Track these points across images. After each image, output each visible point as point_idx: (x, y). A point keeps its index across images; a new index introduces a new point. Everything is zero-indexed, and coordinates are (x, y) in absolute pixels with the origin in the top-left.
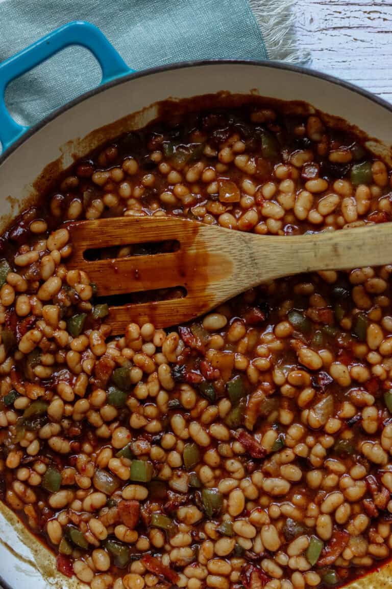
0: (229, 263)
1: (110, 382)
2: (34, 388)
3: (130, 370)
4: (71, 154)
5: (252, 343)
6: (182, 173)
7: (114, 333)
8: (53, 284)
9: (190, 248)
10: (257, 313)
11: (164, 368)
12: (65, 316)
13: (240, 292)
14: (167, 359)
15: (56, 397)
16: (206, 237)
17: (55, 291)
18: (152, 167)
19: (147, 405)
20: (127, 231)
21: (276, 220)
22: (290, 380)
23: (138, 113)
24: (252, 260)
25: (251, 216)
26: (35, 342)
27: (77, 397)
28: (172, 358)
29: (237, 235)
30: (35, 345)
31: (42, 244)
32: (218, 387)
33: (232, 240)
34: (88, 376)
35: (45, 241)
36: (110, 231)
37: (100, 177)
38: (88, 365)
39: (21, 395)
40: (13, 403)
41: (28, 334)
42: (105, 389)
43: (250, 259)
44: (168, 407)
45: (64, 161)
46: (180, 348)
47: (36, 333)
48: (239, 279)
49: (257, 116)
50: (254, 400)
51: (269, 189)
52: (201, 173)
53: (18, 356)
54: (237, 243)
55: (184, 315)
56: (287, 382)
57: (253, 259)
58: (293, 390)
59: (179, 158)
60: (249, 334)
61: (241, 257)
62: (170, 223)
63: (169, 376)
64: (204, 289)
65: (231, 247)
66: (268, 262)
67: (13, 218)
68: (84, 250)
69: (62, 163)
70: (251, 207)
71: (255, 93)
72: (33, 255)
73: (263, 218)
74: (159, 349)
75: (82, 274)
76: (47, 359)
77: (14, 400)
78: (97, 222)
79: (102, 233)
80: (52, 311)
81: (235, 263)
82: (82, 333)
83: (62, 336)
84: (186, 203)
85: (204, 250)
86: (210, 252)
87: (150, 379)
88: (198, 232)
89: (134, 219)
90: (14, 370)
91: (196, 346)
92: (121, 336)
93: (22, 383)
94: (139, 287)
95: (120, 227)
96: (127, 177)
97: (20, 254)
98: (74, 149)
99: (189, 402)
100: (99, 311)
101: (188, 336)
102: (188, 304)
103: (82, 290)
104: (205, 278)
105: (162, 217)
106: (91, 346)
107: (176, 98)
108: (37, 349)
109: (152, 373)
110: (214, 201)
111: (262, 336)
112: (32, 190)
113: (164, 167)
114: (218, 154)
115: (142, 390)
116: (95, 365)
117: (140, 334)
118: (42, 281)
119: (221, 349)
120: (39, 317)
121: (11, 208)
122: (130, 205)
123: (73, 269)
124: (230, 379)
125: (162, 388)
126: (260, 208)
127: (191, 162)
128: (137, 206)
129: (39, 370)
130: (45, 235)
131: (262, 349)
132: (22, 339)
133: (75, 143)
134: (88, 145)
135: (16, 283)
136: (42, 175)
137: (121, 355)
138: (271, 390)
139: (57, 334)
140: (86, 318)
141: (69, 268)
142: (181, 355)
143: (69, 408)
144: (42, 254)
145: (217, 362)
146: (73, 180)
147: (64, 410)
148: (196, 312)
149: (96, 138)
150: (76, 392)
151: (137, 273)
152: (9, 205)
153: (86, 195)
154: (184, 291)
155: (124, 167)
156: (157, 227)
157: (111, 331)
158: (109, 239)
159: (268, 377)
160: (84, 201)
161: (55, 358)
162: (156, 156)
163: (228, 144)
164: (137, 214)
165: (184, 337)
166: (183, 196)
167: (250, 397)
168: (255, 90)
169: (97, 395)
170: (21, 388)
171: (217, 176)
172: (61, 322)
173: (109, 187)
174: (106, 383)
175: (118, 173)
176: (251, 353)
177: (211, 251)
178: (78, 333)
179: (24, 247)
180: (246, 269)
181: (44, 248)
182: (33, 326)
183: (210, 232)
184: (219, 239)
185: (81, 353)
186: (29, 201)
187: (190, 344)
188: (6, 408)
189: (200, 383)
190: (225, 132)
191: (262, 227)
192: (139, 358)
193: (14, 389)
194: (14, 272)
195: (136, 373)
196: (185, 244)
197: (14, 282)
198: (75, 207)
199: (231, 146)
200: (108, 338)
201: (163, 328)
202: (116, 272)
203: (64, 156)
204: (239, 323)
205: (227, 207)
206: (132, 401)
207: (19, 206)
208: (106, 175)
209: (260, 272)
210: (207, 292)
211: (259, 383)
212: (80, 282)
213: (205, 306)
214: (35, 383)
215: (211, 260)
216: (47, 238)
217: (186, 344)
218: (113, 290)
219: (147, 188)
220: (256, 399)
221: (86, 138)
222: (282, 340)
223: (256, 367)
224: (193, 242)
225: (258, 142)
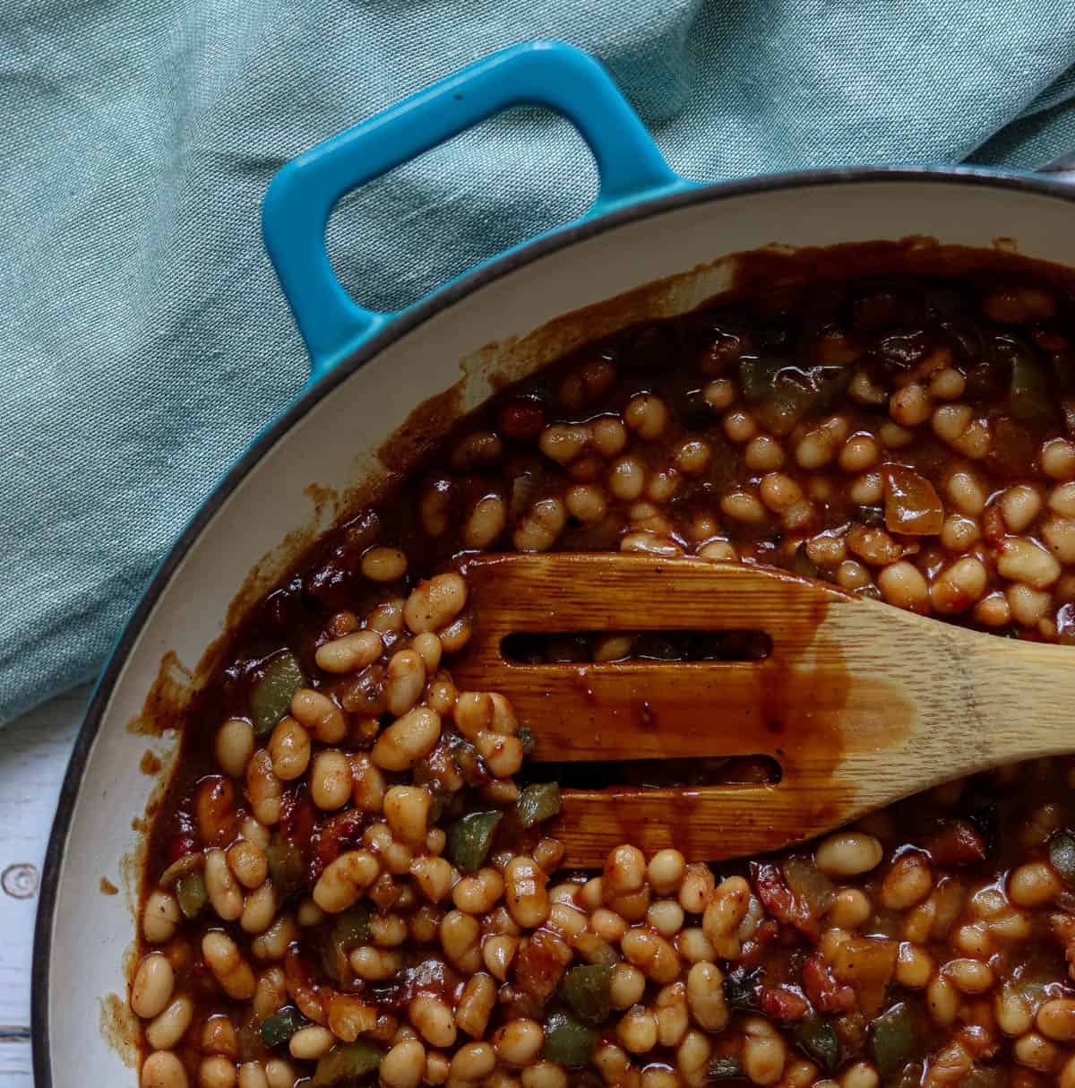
0: (901, 705)
1: (557, 1003)
2: (348, 1009)
3: (611, 973)
4: (486, 375)
5: (945, 917)
6: (787, 443)
7: (572, 864)
8: (417, 728)
9: (798, 658)
10: (967, 838)
11: (703, 973)
12: (444, 817)
13: (928, 786)
14: (715, 950)
15: (405, 1032)
16: (847, 631)
17: (422, 751)
18: (707, 422)
19: (650, 1069)
20: (630, 596)
21: (1037, 589)
22: (1043, 1024)
23: (681, 277)
24: (969, 705)
25: (968, 572)
26: (358, 887)
27: (464, 1038)
28: (730, 949)
29: (933, 634)
30: (359, 894)
31: (390, 611)
32: (848, 1033)
33: (917, 646)
34: (497, 983)
35: (399, 604)
36: (578, 589)
37: (560, 441)
38: (498, 952)
39: (310, 1022)
40: (288, 1041)
41: (342, 862)
42: (541, 1021)
43: (964, 702)
44: (707, 1075)
45: (465, 392)
46: (752, 920)
47: (365, 862)
48: (927, 752)
49: (1006, 305)
50: (941, 1071)
51: (1022, 503)
52: (837, 447)
53: (308, 916)
54: (931, 657)
55: (769, 834)
56: (1033, 1028)
57: (971, 702)
58: (1050, 1051)
59: (782, 402)
60: (939, 890)
61: (939, 694)
62: (749, 586)
63: (716, 997)
64: (828, 771)
65: (912, 665)
66: (1013, 713)
67: (316, 537)
68: (506, 634)
69: (460, 398)
70: (969, 550)
71: (1006, 248)
72: (366, 644)
73: (1000, 582)
74: (693, 920)
75: (498, 700)
76: (388, 930)
77: (292, 1033)
78: (546, 562)
79: (558, 594)
80: (410, 801)
81: (923, 709)
82: (488, 863)
83: (433, 872)
84: (792, 525)
85: (837, 666)
86: (853, 674)
87: (664, 998)
88: (825, 617)
89: (651, 565)
90: (295, 951)
91: (796, 918)
92: (591, 874)
93: (316, 988)
94: (651, 746)
95: (606, 582)
96: (636, 444)
97: (332, 638)
98: (499, 363)
99: (764, 1069)
100: (534, 805)
101: (774, 891)
102: (785, 807)
103: (498, 751)
104: (835, 742)
105: (727, 567)
106: (510, 899)
107: (787, 247)
108: (364, 903)
109: (671, 983)
110: (871, 527)
111: (977, 898)
112: (376, 464)
113: (738, 423)
114: (888, 399)
115: (641, 1030)
116: (517, 952)
117: (646, 878)
118: (388, 719)
119: (860, 930)
120: (374, 815)
121: (313, 514)
122: (637, 521)
123: (472, 690)
124: (881, 1011)
125: (693, 1025)
126: (994, 554)
127: (813, 415)
128: (658, 524)
129: (364, 958)
130: (402, 588)
131: (971, 935)
132: (325, 874)
133: (502, 349)
134: (534, 352)
135: (318, 720)
136: (406, 428)
137: (590, 930)
138: (988, 1046)
139: (420, 867)
140: (501, 822)
141: (461, 687)
142: (752, 939)
143: (437, 1064)
144: (390, 640)
145: (851, 966)
146: (487, 442)
147: (425, 1068)
148: (804, 829)
149: (561, 336)
150: (463, 1025)
151: (646, 710)
152: (310, 504)
153: (519, 485)
154: (772, 770)
155: (629, 417)
156: (713, 591)
157: (564, 858)
158: (576, 610)
159: (982, 1011)
160: (514, 502)
161: (409, 927)
162: (718, 392)
163: (917, 375)
164: (656, 549)
165: (763, 891)
166: (784, 505)
167: (932, 1064)
168: (1007, 240)
169: (518, 1037)
170: (312, 1004)
171: (881, 457)
172: (433, 834)
173: (585, 468)
174: (541, 1003)
175: (611, 433)
176: (940, 946)
177: (854, 670)
178: (477, 861)
179: (342, 619)
180: (951, 729)
181: (396, 624)
182: (353, 841)
183: (858, 620)
184: (881, 640)
185: (479, 916)
186: (361, 492)
187: (779, 914)
188: (266, 1051)
189: (801, 1020)
190: (914, 345)
191: (995, 605)
192: (637, 941)
193: (290, 1001)
194: (311, 687)
195: (628, 983)
196: (787, 644)
197: (312, 717)
198: (487, 516)
199: (926, 382)
200: (554, 876)
201: (706, 863)
202: (591, 701)
203: (469, 380)
204: (914, 861)
205: (904, 548)
206: (611, 1055)
207: (337, 506)
208: (579, 436)
209: (988, 737)
210: (838, 777)
211: (959, 1023)
212: (490, 728)
213: (829, 812)
214: (352, 993)
215: (854, 694)
216: (406, 595)
217: (768, 911)
218: (575, 749)
219: (688, 477)
220: (946, 1071)
221: (534, 334)
222: (1028, 914)
223: (953, 983)
224: (808, 643)
225: (1002, 377)
